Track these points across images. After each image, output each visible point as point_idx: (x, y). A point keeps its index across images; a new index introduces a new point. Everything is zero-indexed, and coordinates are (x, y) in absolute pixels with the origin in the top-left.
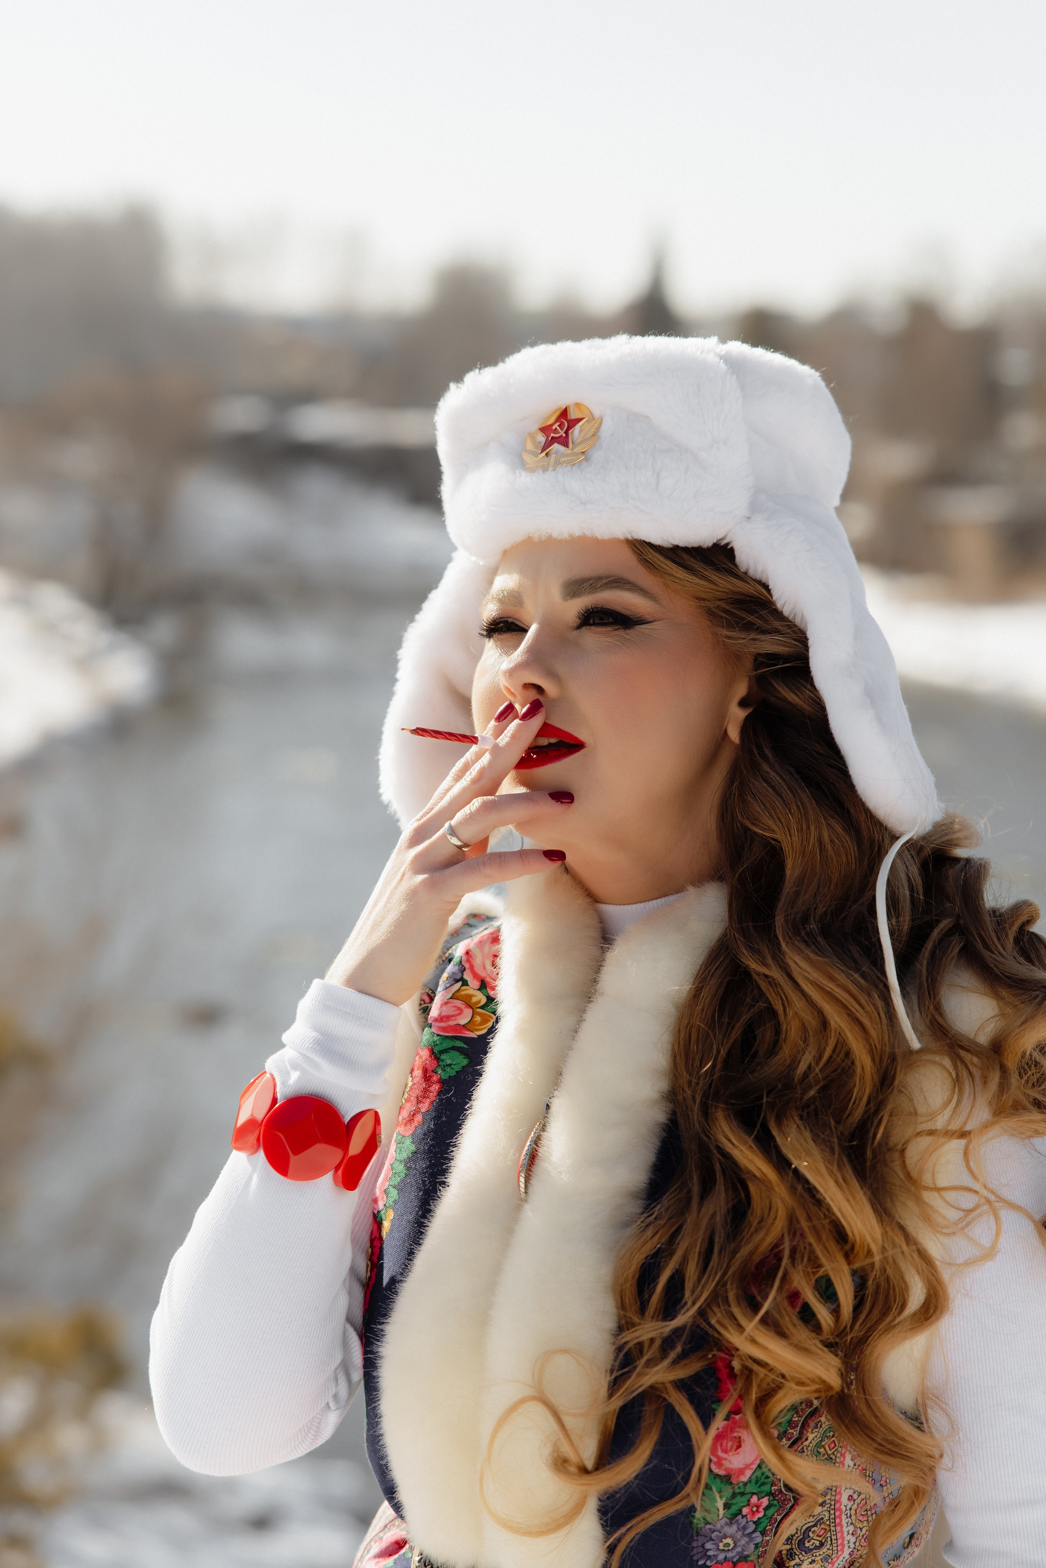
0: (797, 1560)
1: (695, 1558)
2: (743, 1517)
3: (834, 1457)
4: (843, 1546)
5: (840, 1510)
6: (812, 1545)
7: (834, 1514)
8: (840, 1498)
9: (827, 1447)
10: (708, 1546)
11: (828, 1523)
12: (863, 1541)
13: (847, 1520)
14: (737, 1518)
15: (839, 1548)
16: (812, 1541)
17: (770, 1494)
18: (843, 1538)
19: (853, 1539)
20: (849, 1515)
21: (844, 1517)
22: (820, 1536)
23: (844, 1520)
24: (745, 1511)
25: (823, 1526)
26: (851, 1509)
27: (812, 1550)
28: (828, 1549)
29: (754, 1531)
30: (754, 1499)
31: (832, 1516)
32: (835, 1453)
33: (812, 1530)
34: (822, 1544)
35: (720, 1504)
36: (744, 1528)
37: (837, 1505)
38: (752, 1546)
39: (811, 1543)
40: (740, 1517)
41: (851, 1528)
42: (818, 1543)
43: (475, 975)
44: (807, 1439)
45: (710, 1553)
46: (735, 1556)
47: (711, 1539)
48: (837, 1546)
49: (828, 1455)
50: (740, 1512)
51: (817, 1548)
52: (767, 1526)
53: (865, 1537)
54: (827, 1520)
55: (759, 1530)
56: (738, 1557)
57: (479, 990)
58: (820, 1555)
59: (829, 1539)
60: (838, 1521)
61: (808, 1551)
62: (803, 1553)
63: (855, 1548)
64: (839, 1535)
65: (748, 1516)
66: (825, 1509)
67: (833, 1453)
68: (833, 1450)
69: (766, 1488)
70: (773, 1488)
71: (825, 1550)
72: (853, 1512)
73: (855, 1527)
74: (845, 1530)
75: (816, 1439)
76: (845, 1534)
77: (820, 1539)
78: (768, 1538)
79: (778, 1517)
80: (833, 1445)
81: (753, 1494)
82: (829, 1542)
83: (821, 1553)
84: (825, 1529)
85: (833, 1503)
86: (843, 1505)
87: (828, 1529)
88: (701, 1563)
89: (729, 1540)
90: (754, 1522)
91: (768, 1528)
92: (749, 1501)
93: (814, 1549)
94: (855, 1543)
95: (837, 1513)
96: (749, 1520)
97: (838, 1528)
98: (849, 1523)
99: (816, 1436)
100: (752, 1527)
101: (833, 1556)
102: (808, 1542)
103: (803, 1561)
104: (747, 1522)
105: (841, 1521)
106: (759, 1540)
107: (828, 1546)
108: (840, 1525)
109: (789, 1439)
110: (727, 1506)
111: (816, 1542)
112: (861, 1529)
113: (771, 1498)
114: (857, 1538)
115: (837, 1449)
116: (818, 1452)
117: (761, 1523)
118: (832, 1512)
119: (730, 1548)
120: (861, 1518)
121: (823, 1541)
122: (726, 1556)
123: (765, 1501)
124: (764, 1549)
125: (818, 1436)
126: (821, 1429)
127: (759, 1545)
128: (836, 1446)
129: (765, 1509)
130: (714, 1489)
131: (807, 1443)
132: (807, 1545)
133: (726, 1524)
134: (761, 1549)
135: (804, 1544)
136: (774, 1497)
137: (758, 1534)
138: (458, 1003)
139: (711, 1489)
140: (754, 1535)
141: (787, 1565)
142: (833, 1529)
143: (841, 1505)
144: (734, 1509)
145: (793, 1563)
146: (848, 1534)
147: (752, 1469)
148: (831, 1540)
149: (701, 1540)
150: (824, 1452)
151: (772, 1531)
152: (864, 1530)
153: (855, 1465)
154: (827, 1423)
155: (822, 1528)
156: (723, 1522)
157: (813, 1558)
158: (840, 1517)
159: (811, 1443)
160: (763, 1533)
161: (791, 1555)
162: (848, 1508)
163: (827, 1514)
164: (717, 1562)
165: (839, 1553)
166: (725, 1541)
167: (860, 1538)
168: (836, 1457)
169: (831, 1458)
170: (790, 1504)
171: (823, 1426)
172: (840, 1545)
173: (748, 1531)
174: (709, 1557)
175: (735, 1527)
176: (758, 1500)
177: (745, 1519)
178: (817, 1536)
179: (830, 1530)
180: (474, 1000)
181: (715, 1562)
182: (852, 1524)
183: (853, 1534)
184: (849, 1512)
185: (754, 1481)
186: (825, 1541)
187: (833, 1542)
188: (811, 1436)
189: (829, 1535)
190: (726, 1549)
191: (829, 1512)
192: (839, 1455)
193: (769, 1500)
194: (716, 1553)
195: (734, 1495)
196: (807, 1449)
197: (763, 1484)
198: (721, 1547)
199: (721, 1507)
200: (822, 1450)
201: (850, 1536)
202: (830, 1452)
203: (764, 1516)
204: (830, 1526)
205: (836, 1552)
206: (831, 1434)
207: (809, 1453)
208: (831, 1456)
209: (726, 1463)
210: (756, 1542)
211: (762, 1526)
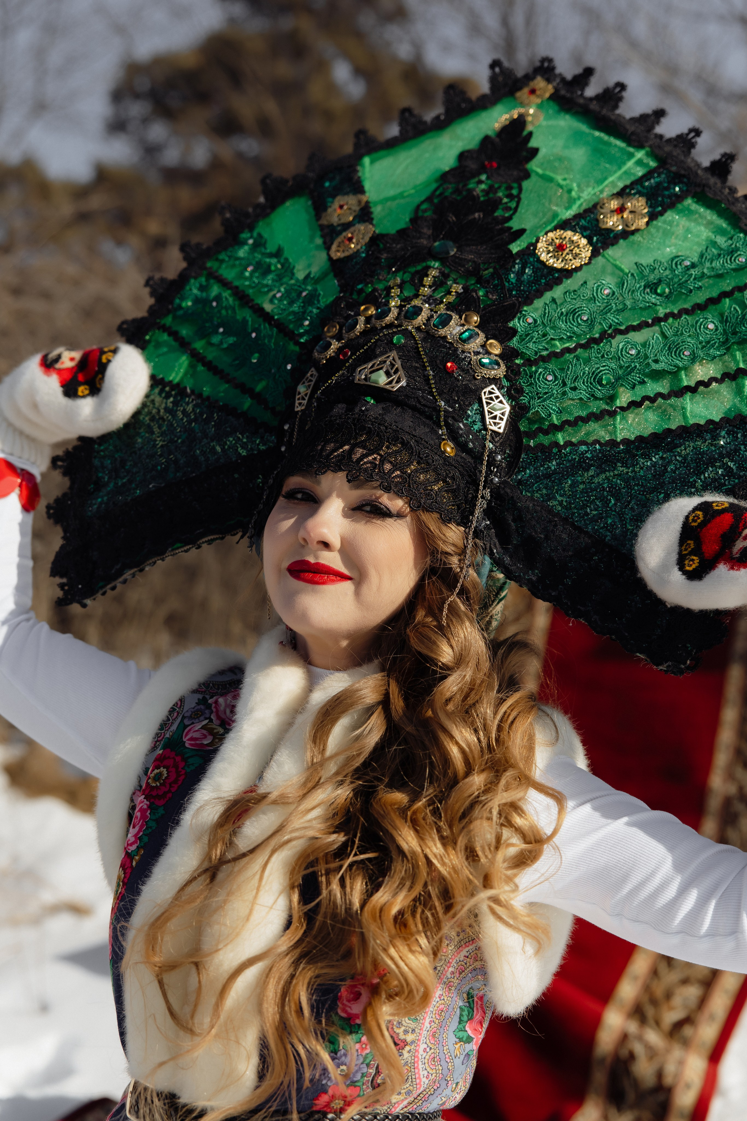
5: (418, 1057)
7: (414, 1059)
8: (419, 1049)
15: (418, 1086)
19: (427, 1081)
21: (420, 1063)
23: (421, 1066)
26: (425, 1058)
29: (362, 1063)
31: (413, 1061)
37: (417, 1054)
38: (360, 1074)
43: (218, 717)
48: (416, 1084)
50: (354, 1047)
52: (371, 1060)
53: (433, 1081)
55: (366, 1063)
56: (351, 1082)
57: (219, 726)
60: (416, 1065)
64: (417, 1076)
65: (359, 1051)
66: (409, 1054)
71: (408, 1085)
72: (426, 1061)
73: (427, 1072)
74: (422, 1073)
76: (422, 1076)
78: (371, 1071)
81: (363, 1034)
82: (410, 1080)
83: (405, 1087)
85: (414, 1051)
86: (420, 1053)
90: (363, 1056)
91: (372, 1062)
92: (360, 1039)
95: (416, 1059)
96: (359, 1053)
97: (416, 1071)
98: (423, 1069)
100: (361, 1059)
101: (412, 1092)
104: (358, 1055)
105: (418, 1065)
106: (365, 1070)
107: (410, 1083)
108: (418, 1068)
112: (431, 1075)
114: (429, 1081)
117: (367, 1057)
118: (413, 1057)
120: (431, 1066)
121: (406, 1078)
127: (365, 1074)
134: (366, 1078)
137: (364, 1065)
138: (205, 732)
140: (362, 1066)
142: (413, 1070)
148: (411, 1078)
151: (374, 1065)
153: (430, 1027)
156: (342, 1052)
158: (418, 1062)
162: (423, 1057)
165: (418, 1090)
166: (343, 1068)
180: (215, 731)
182: (426, 1069)
184: (423, 1060)
187: (414, 1080)
189: (410, 1074)
201: (424, 1078)
203: (369, 1052)
205: (414, 1089)
209: (348, 1009)
210: (362, 1072)
211: (368, 1061)
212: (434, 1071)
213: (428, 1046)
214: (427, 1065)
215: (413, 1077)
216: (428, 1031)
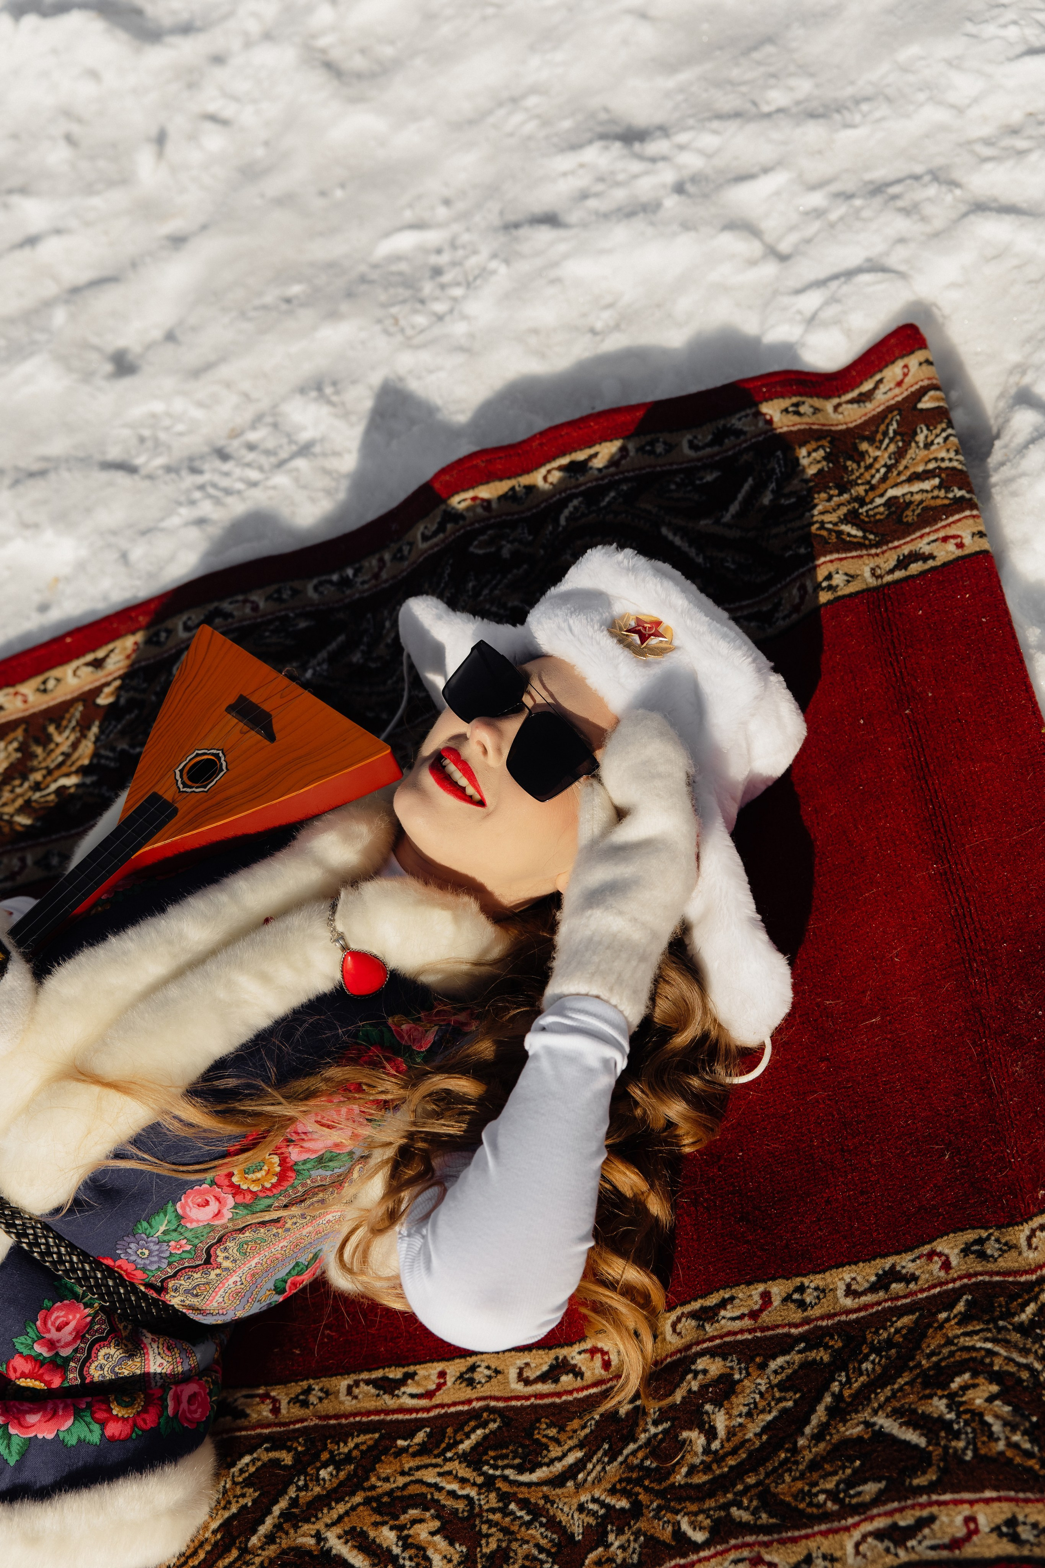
1: (118, 1245)
2: (167, 1246)
6: (192, 1292)
7: (219, 1284)
8: (231, 1278)
9: (250, 1246)
10: (132, 1246)
14: (165, 1243)
16: (194, 1290)
17: (195, 1248)
20: (226, 1291)
22: (200, 1291)
24: (172, 1243)
26: (230, 1289)
29: (165, 1259)
30: (185, 1243)
31: (217, 1285)
33: (200, 1285)
34: (197, 1295)
35: (165, 1228)
36: (162, 1252)
38: (155, 1267)
42: (195, 1293)
44: (244, 1234)
45: (130, 1251)
46: (141, 1264)
47: (137, 1244)
49: (246, 1251)
50: (170, 1242)
51: (192, 1295)
52: (175, 1262)
54: (212, 1285)
55: (169, 1259)
56: (142, 1266)
65: (171, 1248)
66: (216, 1277)
69: (196, 1241)
70: (200, 1246)
72: (230, 1291)
74: (217, 1298)
77: (198, 1292)
78: (169, 1270)
79: (186, 1262)
81: (187, 1239)
84: (206, 1287)
85: (224, 1278)
86: (228, 1283)
87: (208, 1289)
88: (120, 1249)
89: (147, 1252)
90: (170, 1254)
92: (180, 1240)
95: (221, 1285)
96: (169, 1250)
97: (214, 1294)
99: (250, 1236)
100: (167, 1254)
102: (191, 1289)
104: (167, 1251)
105: (219, 1291)
109: (235, 1226)
110: (165, 1233)
116: (243, 1245)
117: (174, 1258)
119: (143, 1255)
120: (231, 1297)
121: (200, 1294)
122: (136, 1257)
123: (188, 1248)
124: (161, 1275)
127: (160, 1268)
129: (184, 1253)
130: (168, 1217)
131: (242, 1236)
133: (154, 1242)
134: (160, 1273)
136: (195, 1251)
139: (166, 1214)
140: (163, 1261)
142: (211, 1292)
144: (166, 1238)
147: (201, 1226)
149: (132, 1239)
150: (246, 1248)
151: (175, 1266)
153: (255, 1267)
156: (154, 1239)
158: (221, 1289)
160: (170, 1264)
162: (229, 1287)
163: (214, 1282)
164: (128, 1259)
166: (145, 1249)
169: (246, 1255)
170: (201, 1262)
172: (208, 1303)
173: (162, 1255)
174: (127, 1251)
175: (157, 1247)
176: (186, 1245)
177: (168, 1248)
179: (209, 1291)
184: (228, 1289)
185: (194, 1231)
187: (205, 1299)
188: (247, 1234)
189: (206, 1293)
190: (140, 1255)
191: (218, 1281)
192: (252, 1256)
193: (191, 1250)
194: (132, 1253)
195: (177, 1230)
196: (238, 1239)
197: (198, 1239)
198: (139, 1252)
199: (162, 1230)
200: (245, 1246)
203: (179, 1256)
204: (210, 1288)
209: (188, 1209)
210: (160, 1265)
211: (172, 1259)
213: (241, 1281)
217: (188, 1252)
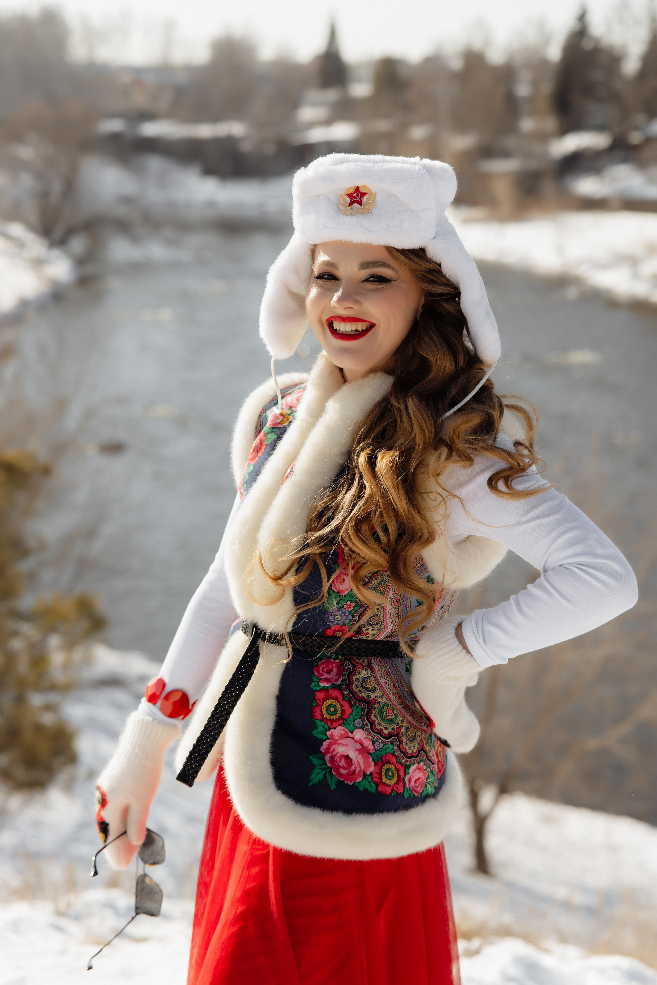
0: (366, 628)
1: (326, 622)
2: (344, 609)
3: (384, 592)
4: (387, 627)
5: (386, 612)
6: (373, 623)
7: (383, 613)
8: (386, 608)
9: (381, 588)
10: (330, 617)
11: (380, 616)
12: (396, 626)
13: (389, 617)
14: (342, 609)
15: (385, 627)
16: (373, 622)
17: (355, 602)
18: (387, 624)
19: (392, 625)
20: (390, 615)
21: (387, 615)
22: (376, 620)
24: (345, 606)
25: (377, 617)
27: (372, 625)
28: (380, 626)
29: (349, 615)
30: (349, 603)
31: (382, 614)
32: (385, 591)
33: (373, 617)
34: (377, 624)
35: (335, 602)
36: (345, 613)
37: (385, 610)
38: (347, 621)
39: (372, 622)
40: (343, 608)
41: (391, 620)
42: (375, 623)
44: (371, 583)
45: (332, 620)
46: (341, 623)
47: (331, 615)
48: (384, 626)
49: (381, 591)
50: (343, 607)
51: (374, 624)
52: (354, 614)
53: (397, 625)
54: (380, 615)
55: (351, 614)
56: (342, 624)
58: (376, 628)
59: (380, 622)
60: (384, 616)
61: (371, 625)
62: (369, 625)
63: (393, 628)
64: (385, 622)
65: (346, 609)
66: (378, 611)
67: (384, 591)
68: (384, 590)
69: (354, 599)
70: (356, 600)
71: (379, 626)
72: (392, 614)
73: (393, 620)
74: (388, 620)
75: (375, 584)
76: (388, 622)
77: (377, 622)
78: (355, 619)
79: (360, 611)
80: (384, 588)
81: (348, 601)
82: (381, 624)
83: (377, 627)
84: (378, 618)
85: (382, 609)
86: (387, 611)
87: (380, 618)
88: (328, 624)
89: (338, 617)
90: (349, 611)
91: (355, 615)
92: (347, 603)
93: (373, 625)
94: (393, 627)
95: (384, 613)
96: (346, 610)
97: (385, 619)
98: (390, 618)
99: (376, 583)
100: (348, 613)
101: (383, 629)
102: (371, 622)
103: (369, 628)
104: (346, 611)
105: (386, 616)
106: (351, 618)
108: (386, 617)
109: (364, 582)
110: (337, 604)
111: (374, 622)
112: (395, 622)
113: (356, 603)
114: (394, 625)
115: (386, 590)
116: (377, 589)
117: (352, 612)
118: (382, 612)
119: (339, 620)
120: (395, 617)
121: (378, 622)
122: (337, 623)
123: (353, 604)
124: (353, 623)
125: (377, 583)
126: (378, 580)
127: (351, 620)
128: (385, 588)
129: (353, 607)
130: (333, 596)
131: (371, 585)
132: (370, 623)
133: (337, 611)
134: (352, 622)
135: (369, 622)
136: (357, 604)
137: (350, 616)
139: (331, 596)
140: (349, 616)
141: (362, 630)
143: (386, 610)
144: (341, 605)
145: (364, 629)
146: (389, 622)
147: (348, 591)
148: (381, 623)
149: (328, 615)
150: (379, 589)
151: (357, 616)
152: (397, 622)
153: (394, 597)
154: (381, 579)
155: (377, 618)
156: (336, 609)
157: (374, 628)
158: (386, 615)
159: (373, 585)
160: (353, 616)
161: (364, 626)
163: (380, 613)
164: (334, 624)
165: (386, 629)
166: (337, 617)
167: (395, 625)
168: (385, 592)
169: (383, 593)
170: (364, 608)
171: (379, 579)
172: (386, 625)
173: (346, 614)
174: (331, 622)
175: (341, 612)
176: (351, 603)
177: (345, 610)
178: (375, 620)
179: (381, 619)
181: (333, 624)
182: (391, 619)
183: (391, 622)
184: (390, 614)
185: (348, 595)
186: (379, 623)
188: (373, 582)
189: (380, 620)
190: (338, 620)
191: (381, 612)
192: (386, 592)
193: (355, 604)
194: (333, 621)
195: (341, 599)
196: (372, 587)
197: (353, 597)
198: (336, 618)
199: (335, 604)
200: (378, 588)
201: (390, 623)
202: (382, 590)
203: (353, 610)
204: (381, 617)
205: (384, 628)
206: (383, 583)
207: (372, 589)
208: (383, 592)
209: (338, 587)
210: (349, 619)
211: (352, 613)
212: (397, 620)
213: (393, 607)
214: (392, 616)
215: (382, 622)
216: (392, 599)
217: (355, 606)
